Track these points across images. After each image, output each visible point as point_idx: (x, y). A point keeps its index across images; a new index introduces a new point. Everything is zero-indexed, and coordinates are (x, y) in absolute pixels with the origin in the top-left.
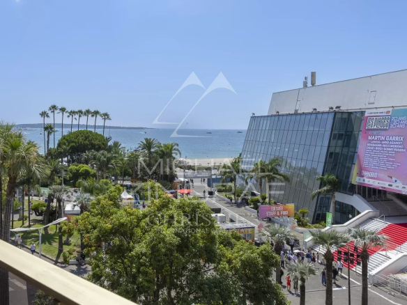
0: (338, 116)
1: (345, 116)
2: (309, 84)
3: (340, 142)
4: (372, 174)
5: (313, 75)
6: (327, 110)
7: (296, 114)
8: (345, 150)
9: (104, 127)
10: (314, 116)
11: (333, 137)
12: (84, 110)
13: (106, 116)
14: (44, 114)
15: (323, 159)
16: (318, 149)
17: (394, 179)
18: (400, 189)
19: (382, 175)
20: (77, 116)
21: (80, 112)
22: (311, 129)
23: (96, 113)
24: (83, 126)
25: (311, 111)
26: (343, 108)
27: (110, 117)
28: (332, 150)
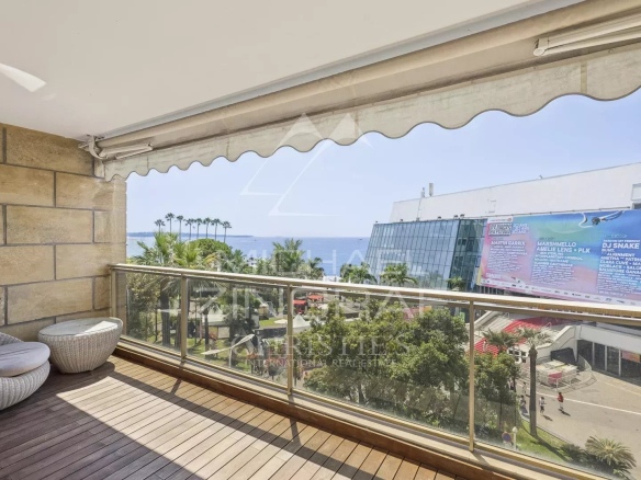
0: (463, 223)
1: (468, 223)
2: (427, 195)
3: (464, 247)
4: (496, 276)
5: (431, 185)
6: (452, 217)
7: (418, 221)
8: (469, 254)
9: (225, 236)
10: (438, 224)
11: (458, 242)
12: (203, 219)
13: (226, 225)
14: (159, 222)
15: (449, 263)
16: (444, 254)
17: (517, 280)
18: (523, 288)
19: (505, 277)
20: (195, 224)
21: (199, 220)
22: (436, 235)
23: (217, 221)
24: (202, 235)
25: (436, 218)
26: (466, 217)
27: (231, 225)
28: (457, 254)
